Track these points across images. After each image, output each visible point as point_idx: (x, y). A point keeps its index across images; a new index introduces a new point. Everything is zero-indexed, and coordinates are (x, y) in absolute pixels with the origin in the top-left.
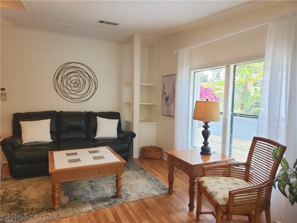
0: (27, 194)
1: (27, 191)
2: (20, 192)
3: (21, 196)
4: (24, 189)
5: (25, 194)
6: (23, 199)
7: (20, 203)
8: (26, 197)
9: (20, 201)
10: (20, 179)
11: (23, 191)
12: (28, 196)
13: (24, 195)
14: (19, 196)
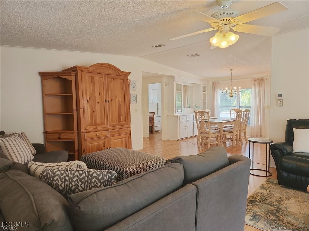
0: (288, 205)
1: (289, 202)
2: (282, 200)
3: (282, 204)
4: (287, 199)
5: (286, 204)
6: (282, 208)
7: (278, 210)
8: (286, 208)
9: (278, 208)
10: (287, 188)
11: (285, 200)
12: (288, 208)
13: (284, 205)
14: (280, 204)
